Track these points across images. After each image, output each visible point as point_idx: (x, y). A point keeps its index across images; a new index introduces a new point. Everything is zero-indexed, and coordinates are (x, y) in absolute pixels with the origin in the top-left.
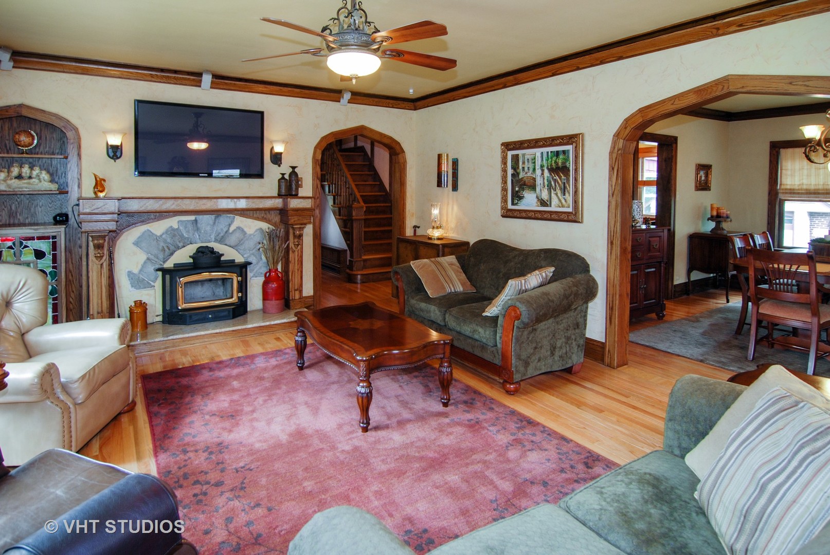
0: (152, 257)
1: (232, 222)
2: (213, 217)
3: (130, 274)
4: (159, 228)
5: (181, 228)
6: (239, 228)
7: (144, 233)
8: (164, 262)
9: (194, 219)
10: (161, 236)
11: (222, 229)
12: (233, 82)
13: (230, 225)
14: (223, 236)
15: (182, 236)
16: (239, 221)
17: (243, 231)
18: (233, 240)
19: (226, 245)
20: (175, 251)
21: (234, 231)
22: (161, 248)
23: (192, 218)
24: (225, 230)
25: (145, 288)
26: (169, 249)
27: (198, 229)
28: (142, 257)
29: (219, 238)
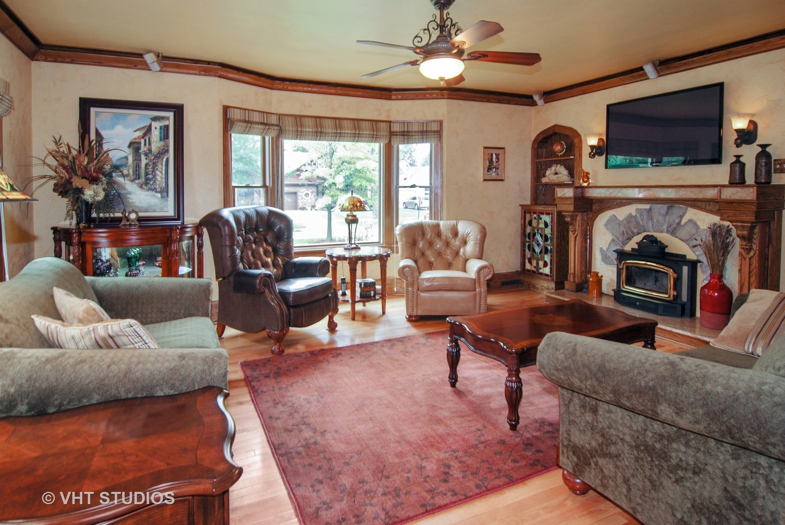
0: (616, 239)
1: (684, 214)
2: (665, 207)
3: (601, 249)
4: (621, 213)
5: (638, 215)
6: (691, 221)
7: (611, 218)
8: (624, 244)
9: (649, 208)
10: (623, 221)
11: (674, 221)
12: (690, 60)
13: (681, 217)
14: (675, 228)
15: (638, 223)
16: (692, 214)
17: (695, 224)
18: (683, 233)
19: (676, 237)
20: (632, 237)
21: (686, 223)
22: (622, 232)
23: (647, 206)
24: (677, 221)
25: (610, 264)
26: (627, 234)
27: (651, 219)
28: (609, 237)
29: (671, 229)
